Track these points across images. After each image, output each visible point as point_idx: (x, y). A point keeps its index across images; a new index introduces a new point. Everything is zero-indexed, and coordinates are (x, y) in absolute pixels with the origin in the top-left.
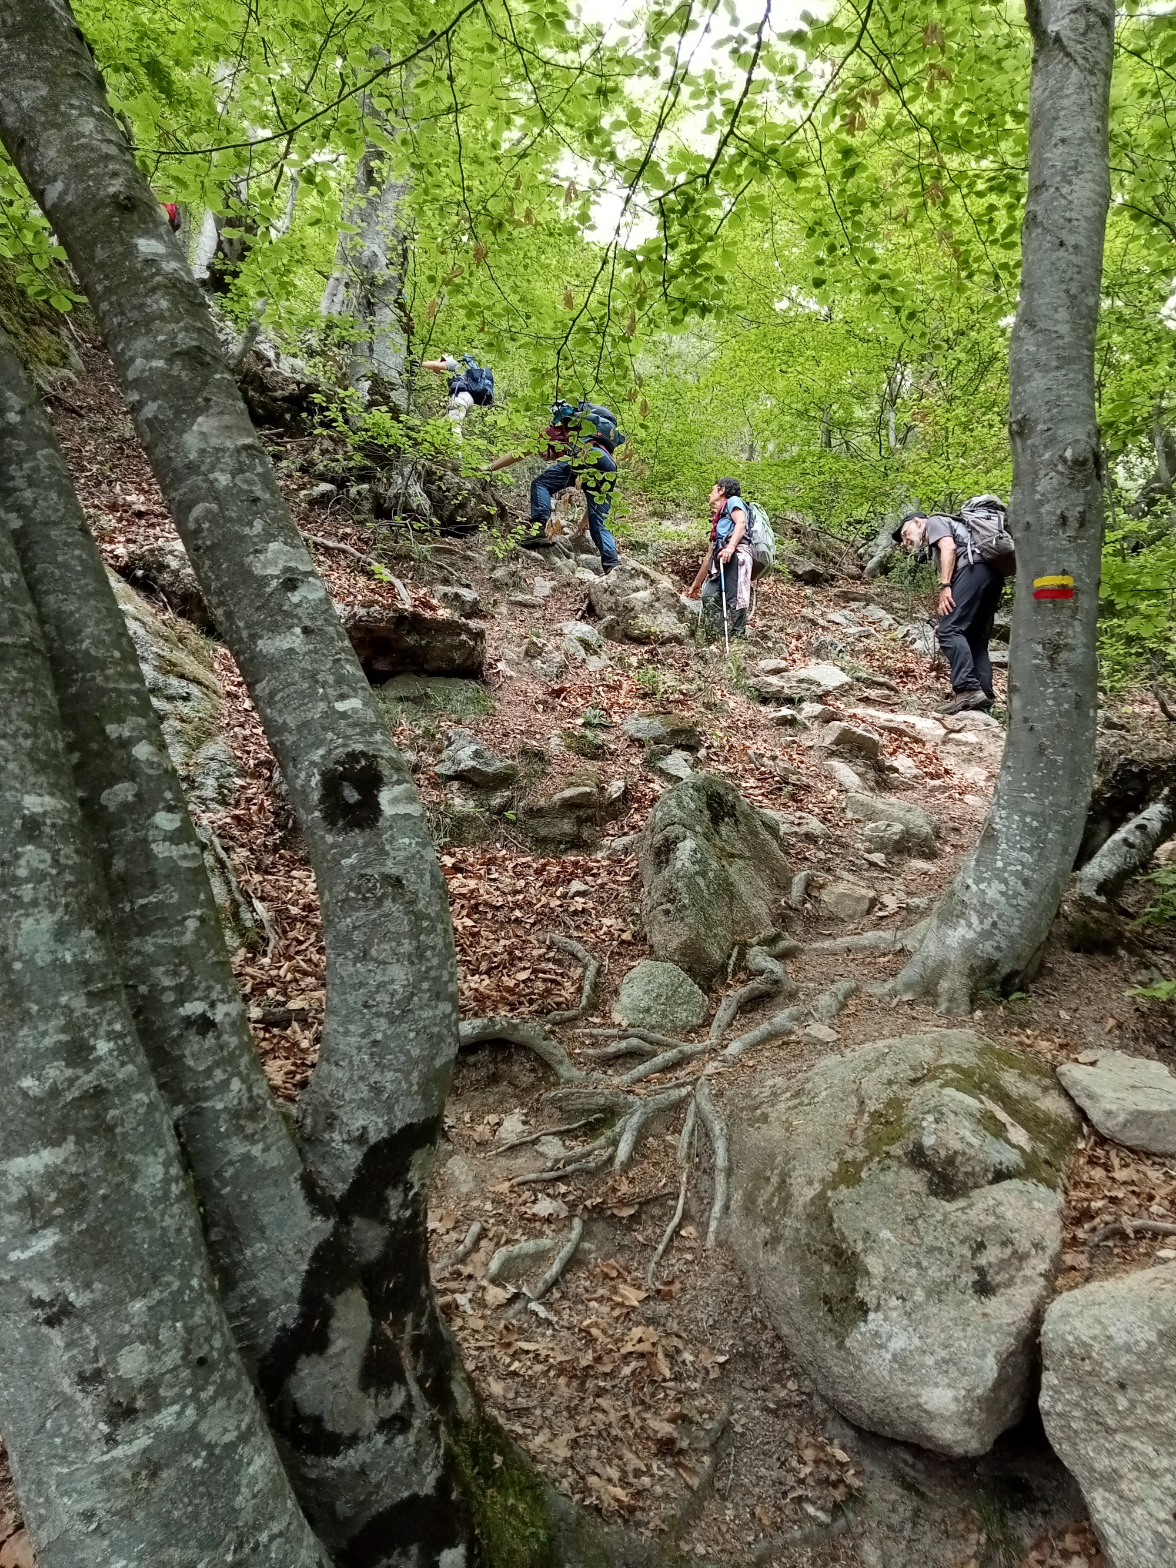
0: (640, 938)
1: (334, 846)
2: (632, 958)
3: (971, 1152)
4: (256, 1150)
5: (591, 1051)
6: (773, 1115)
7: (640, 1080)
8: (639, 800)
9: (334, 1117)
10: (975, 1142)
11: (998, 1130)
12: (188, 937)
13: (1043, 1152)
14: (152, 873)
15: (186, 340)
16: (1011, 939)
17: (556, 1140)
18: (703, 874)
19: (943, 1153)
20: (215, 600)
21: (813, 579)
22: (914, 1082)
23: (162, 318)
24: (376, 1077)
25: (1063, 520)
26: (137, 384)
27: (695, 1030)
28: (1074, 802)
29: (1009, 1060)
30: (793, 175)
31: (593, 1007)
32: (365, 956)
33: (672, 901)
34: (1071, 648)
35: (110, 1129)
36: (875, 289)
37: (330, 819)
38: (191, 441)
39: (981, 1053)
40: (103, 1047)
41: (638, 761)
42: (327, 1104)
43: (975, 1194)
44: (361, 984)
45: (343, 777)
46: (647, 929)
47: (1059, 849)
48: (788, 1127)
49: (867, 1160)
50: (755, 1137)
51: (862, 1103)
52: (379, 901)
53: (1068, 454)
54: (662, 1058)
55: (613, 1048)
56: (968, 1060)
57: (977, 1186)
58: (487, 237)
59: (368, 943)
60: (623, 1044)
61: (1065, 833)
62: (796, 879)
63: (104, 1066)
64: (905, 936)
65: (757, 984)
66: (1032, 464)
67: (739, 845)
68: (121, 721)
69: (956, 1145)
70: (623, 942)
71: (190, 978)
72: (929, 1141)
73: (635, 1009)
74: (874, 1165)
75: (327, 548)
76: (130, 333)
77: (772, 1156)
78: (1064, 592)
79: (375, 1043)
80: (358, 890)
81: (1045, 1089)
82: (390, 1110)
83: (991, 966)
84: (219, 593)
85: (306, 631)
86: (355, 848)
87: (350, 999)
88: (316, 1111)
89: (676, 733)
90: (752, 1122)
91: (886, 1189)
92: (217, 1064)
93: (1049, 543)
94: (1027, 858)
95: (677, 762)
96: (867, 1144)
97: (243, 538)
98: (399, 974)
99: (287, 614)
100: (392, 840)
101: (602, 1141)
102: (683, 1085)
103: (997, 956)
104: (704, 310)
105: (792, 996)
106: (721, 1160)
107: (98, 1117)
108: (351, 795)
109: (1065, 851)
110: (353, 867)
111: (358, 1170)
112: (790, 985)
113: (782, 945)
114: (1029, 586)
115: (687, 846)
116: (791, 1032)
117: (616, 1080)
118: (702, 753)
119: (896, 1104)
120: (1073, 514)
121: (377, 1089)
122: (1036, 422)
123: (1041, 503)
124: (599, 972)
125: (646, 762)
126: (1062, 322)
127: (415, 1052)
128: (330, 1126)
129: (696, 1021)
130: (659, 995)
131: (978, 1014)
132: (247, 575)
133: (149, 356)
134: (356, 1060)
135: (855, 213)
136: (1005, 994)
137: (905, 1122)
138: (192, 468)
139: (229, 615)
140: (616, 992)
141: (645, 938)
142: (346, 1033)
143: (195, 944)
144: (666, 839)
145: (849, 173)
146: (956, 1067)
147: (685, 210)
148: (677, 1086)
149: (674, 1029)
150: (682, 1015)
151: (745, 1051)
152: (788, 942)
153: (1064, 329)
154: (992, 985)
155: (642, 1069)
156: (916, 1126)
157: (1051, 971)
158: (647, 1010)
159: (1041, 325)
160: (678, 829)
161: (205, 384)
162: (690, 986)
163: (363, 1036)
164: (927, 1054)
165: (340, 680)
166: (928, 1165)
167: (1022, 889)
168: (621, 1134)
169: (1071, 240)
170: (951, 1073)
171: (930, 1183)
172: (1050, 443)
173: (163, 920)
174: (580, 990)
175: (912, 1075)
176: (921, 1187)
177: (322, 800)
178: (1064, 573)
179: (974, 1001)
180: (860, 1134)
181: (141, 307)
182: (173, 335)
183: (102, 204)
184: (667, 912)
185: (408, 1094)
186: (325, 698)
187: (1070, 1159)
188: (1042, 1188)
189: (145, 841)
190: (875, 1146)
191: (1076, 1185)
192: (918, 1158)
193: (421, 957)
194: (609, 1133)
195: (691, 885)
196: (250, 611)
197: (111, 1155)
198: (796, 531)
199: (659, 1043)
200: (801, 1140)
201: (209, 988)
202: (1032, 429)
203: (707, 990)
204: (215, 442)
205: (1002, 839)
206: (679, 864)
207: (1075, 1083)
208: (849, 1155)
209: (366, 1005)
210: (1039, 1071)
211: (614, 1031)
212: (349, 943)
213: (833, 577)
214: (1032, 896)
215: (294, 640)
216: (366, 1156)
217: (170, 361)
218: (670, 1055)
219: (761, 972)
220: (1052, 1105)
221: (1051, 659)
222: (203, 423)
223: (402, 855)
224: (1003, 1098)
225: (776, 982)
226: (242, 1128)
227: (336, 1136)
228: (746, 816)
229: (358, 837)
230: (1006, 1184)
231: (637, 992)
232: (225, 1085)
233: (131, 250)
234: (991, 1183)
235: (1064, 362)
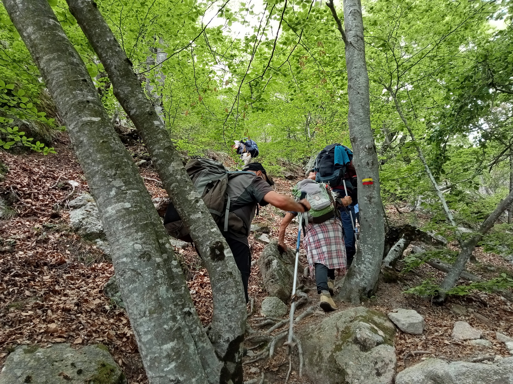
0: (264, 291)
1: (214, 265)
2: (263, 297)
3: (370, 338)
4: (205, 345)
5: (257, 325)
6: (314, 336)
7: (272, 332)
8: (255, 250)
9: (221, 335)
10: (371, 335)
11: (376, 332)
12: (183, 292)
13: (388, 337)
14: (173, 276)
15: (167, 144)
16: (369, 280)
17: (251, 351)
18: (281, 269)
19: (363, 339)
20: (178, 207)
21: (291, 178)
22: (351, 321)
23: (161, 139)
24: (230, 324)
25: (368, 164)
26: (156, 156)
27: (285, 315)
28: (380, 240)
29: (375, 313)
30: (285, 76)
31: (255, 312)
32: (225, 293)
33: (273, 278)
34: (374, 198)
35: (183, 337)
36: (308, 100)
37: (213, 259)
38: (171, 168)
39: (367, 312)
40: (179, 317)
41: (252, 238)
42: (218, 332)
43: (372, 349)
44: (224, 300)
45: (215, 248)
46: (266, 288)
47: (378, 254)
48: (319, 338)
49: (343, 344)
50: (309, 343)
51: (338, 329)
52: (227, 279)
53: (367, 146)
54: (277, 325)
55: (263, 323)
56: (364, 314)
57: (372, 347)
58: (202, 94)
59: (225, 289)
60: (266, 321)
61: (379, 249)
62: (305, 269)
63: (179, 322)
64: (339, 283)
65: (300, 300)
66: (358, 149)
67: (288, 260)
68: (162, 239)
69: (366, 337)
70: (259, 292)
71: (185, 302)
72: (358, 336)
73: (267, 311)
74: (345, 345)
75: (148, 180)
76: (154, 144)
77: (315, 347)
78: (370, 183)
79: (229, 315)
80: (222, 276)
81: (385, 320)
82: (234, 332)
83: (364, 289)
84: (179, 205)
85: (202, 212)
86: (220, 266)
87: (221, 305)
88: (215, 335)
89: (262, 228)
90: (308, 339)
91: (349, 351)
92: (193, 323)
93: (364, 170)
94: (370, 257)
95: (264, 237)
96: (342, 339)
97: (185, 191)
98: (233, 297)
99: (197, 209)
100: (228, 263)
101: (265, 350)
102: (285, 331)
103: (365, 286)
104: (263, 110)
105: (311, 303)
106: (300, 351)
107: (180, 334)
108: (218, 252)
109: (380, 254)
110: (220, 270)
111: (228, 349)
112: (310, 300)
113: (305, 289)
114: (361, 182)
115: (275, 262)
116: (312, 313)
117: (265, 332)
118: (271, 234)
119: (347, 328)
120: (370, 162)
121: (230, 327)
122: (357, 138)
123: (361, 159)
124: (254, 302)
125: (255, 238)
126: (361, 112)
127: (239, 317)
128: (220, 338)
129: (285, 313)
130: (273, 307)
131: (363, 303)
132: (187, 200)
133: (159, 149)
134: (224, 320)
135: (301, 82)
136: (369, 297)
137: (351, 332)
138: (171, 175)
139: (182, 210)
140: (260, 307)
141: (266, 290)
142: (221, 313)
143: (184, 293)
144: (269, 260)
145: (299, 73)
146: (362, 316)
147: (256, 85)
148: (284, 332)
149: (279, 316)
150: (281, 312)
151: (301, 320)
152: (306, 288)
153: (362, 114)
154: (365, 294)
155: (272, 328)
156: (354, 333)
157: (381, 289)
158: (271, 311)
159: (356, 113)
160: (272, 257)
161: (172, 154)
162: (282, 303)
163: (226, 314)
164: (353, 314)
165: (211, 224)
166: (359, 343)
167: (370, 266)
168: (270, 348)
169: (361, 92)
170: (360, 318)
171: (360, 348)
172: (362, 144)
173: (177, 288)
174: (250, 307)
175: (350, 320)
176: (358, 349)
177: (210, 254)
178: (370, 178)
179: (361, 299)
180: (339, 337)
181: (156, 137)
182: (164, 143)
183: (146, 114)
184: (272, 282)
185: (238, 328)
186: (208, 229)
187: (395, 339)
188: (389, 346)
189: (171, 268)
190: (344, 340)
191: (398, 345)
192: (356, 341)
193: (238, 292)
194: (266, 347)
195: (278, 273)
196: (188, 209)
197: (184, 343)
198: (284, 164)
199: (276, 320)
200: (323, 341)
201: (189, 304)
202: (357, 140)
203: (287, 304)
204: (176, 168)
205: (363, 252)
206: (274, 267)
207: (393, 317)
208: (337, 343)
209: (226, 306)
210: (383, 316)
211: (262, 318)
212: (220, 290)
213: (297, 177)
214: (373, 268)
215: (199, 215)
216: (230, 345)
217: (164, 150)
218: (280, 323)
219: (301, 297)
220: (388, 324)
221: (369, 201)
222: (173, 164)
223: (231, 266)
224: (375, 324)
225: (306, 299)
226: (201, 339)
227: (221, 341)
228: (289, 252)
229: (220, 263)
230: (380, 346)
231: (267, 306)
232: (196, 328)
233: (153, 124)
234: (376, 346)
235: (363, 123)
